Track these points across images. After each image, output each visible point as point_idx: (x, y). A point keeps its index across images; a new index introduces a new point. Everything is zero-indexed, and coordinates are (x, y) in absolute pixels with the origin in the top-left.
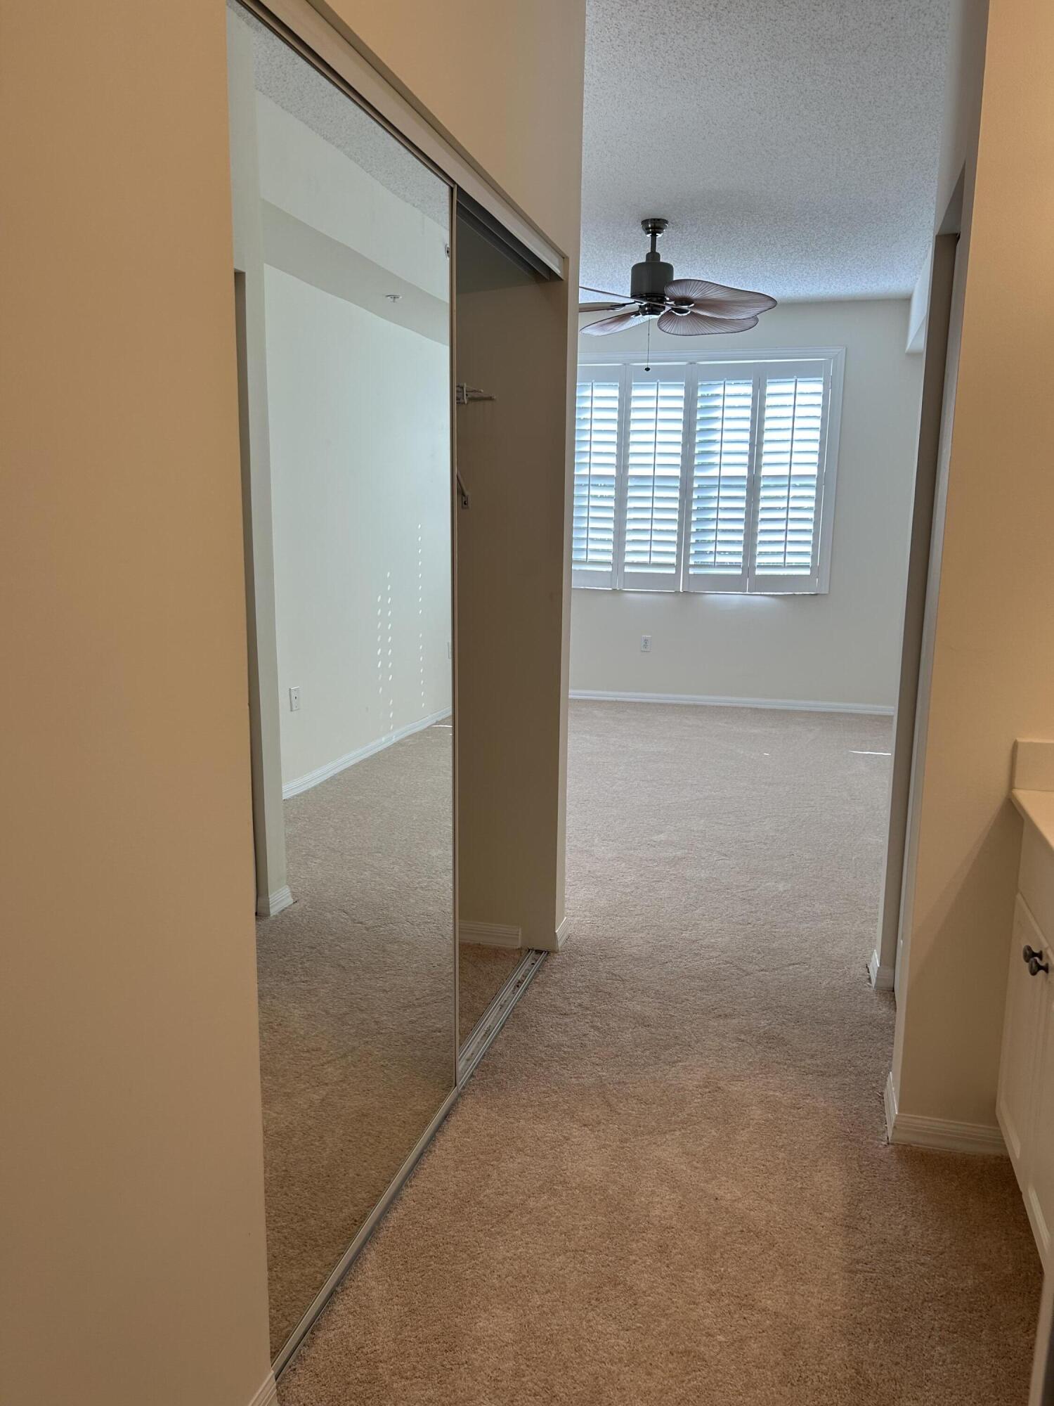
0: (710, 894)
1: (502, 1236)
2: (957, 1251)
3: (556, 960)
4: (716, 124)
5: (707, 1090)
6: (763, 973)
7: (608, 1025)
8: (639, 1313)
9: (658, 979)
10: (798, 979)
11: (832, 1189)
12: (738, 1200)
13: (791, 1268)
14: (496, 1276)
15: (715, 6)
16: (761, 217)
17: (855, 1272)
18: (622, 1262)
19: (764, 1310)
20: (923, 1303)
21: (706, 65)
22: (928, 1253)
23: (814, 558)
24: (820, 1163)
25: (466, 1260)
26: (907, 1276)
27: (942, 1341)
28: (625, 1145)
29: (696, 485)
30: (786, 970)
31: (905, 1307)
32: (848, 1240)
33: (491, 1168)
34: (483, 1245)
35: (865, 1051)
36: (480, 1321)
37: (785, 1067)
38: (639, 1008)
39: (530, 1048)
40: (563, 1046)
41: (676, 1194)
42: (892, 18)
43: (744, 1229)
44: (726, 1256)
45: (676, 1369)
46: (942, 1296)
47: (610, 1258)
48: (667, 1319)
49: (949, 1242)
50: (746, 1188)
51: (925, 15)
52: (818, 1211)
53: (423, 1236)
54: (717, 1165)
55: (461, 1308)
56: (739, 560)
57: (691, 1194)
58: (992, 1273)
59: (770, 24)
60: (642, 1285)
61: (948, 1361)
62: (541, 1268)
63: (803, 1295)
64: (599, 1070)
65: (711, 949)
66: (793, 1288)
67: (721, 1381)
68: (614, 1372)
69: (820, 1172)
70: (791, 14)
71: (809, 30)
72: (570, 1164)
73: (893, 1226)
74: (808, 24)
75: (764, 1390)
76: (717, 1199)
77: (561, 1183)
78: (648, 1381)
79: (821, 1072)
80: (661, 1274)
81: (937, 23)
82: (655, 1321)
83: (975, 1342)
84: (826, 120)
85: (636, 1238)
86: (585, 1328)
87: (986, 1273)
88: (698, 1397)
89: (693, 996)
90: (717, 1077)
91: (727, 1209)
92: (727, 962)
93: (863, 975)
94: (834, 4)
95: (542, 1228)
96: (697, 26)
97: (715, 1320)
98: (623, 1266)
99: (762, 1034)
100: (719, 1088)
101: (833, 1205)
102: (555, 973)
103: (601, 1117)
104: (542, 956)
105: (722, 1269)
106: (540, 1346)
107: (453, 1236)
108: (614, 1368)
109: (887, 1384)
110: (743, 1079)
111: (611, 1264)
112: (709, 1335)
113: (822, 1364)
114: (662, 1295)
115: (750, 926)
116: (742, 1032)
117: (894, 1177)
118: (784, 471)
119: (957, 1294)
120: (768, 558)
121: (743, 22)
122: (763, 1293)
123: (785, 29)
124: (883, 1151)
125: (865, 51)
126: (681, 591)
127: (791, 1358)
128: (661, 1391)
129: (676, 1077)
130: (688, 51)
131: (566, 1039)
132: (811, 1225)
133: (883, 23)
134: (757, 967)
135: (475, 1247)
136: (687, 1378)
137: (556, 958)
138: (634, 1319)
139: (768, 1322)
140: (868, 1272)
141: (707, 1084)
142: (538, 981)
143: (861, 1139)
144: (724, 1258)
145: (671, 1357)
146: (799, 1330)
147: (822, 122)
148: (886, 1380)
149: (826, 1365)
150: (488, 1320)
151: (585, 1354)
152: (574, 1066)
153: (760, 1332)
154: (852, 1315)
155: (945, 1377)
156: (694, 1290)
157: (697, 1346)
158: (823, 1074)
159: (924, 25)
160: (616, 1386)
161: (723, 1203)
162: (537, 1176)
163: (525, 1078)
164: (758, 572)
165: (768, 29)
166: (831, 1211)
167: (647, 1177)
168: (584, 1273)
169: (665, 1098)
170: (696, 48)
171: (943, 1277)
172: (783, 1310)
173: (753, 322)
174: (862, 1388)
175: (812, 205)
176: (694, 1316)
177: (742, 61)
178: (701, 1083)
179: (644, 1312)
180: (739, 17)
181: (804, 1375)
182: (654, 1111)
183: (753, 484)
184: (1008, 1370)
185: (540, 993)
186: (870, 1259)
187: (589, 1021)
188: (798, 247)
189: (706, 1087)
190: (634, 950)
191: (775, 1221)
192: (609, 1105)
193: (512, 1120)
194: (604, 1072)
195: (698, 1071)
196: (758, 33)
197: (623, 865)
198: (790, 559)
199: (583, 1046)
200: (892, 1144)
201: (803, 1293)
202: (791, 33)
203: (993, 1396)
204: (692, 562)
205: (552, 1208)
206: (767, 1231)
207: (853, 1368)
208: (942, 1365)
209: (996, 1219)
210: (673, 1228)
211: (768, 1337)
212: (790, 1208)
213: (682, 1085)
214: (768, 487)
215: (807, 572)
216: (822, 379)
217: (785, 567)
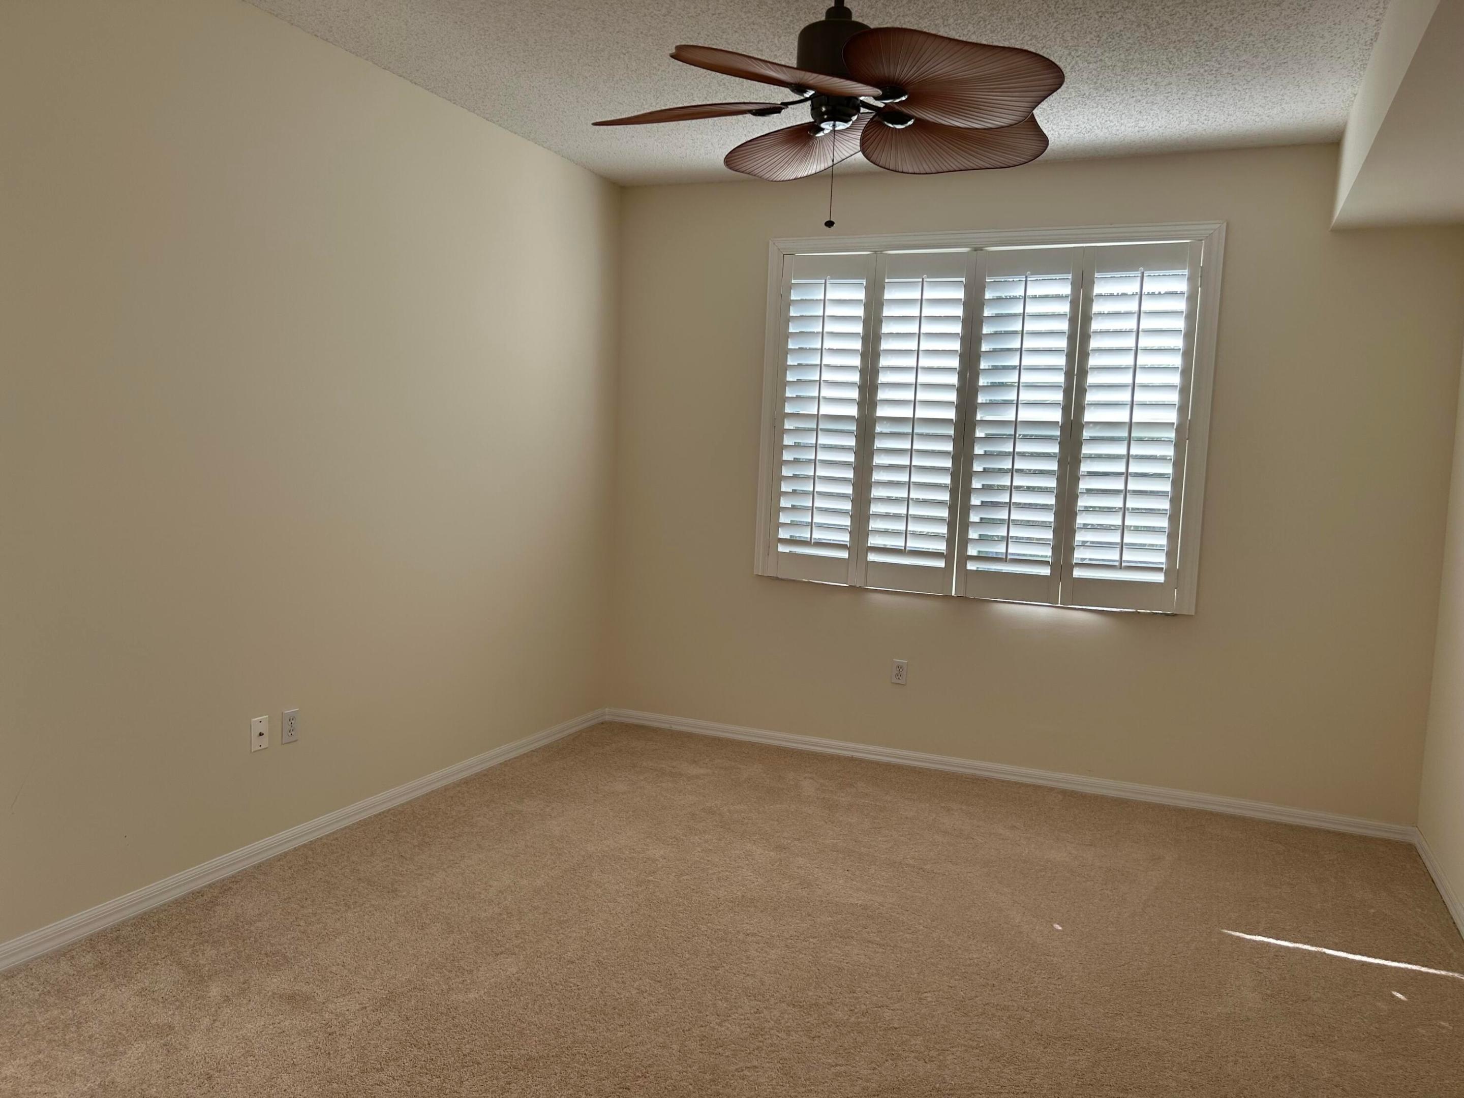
23: (1170, 555)
56: (1046, 552)
118: (1122, 416)
120: (1094, 554)
126: (954, 594)
164: (1077, 573)
183: (1071, 435)
198: (1130, 556)
204: (970, 552)
214: (1094, 439)
215: (1159, 578)
216: (1186, 272)
217: (1121, 568)
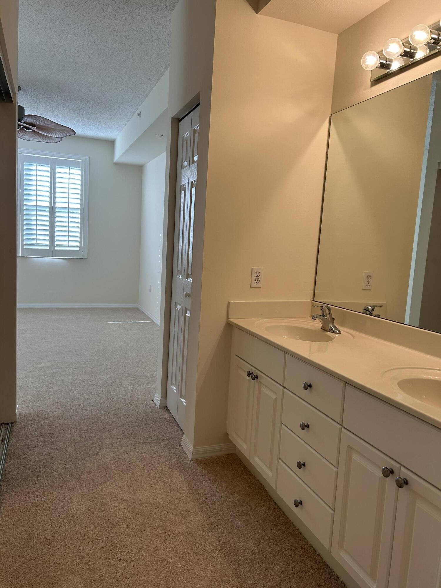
0: (77, 385)
1: (55, 548)
2: (229, 489)
3: (18, 426)
4: (58, 51)
5: (115, 461)
6: (115, 411)
7: (59, 446)
8: (132, 554)
9: (72, 423)
10: (130, 410)
11: (180, 482)
12: (149, 498)
13: (180, 515)
14: (62, 565)
15: (76, 3)
16: (64, 95)
17: (202, 507)
18: (115, 537)
19: (178, 533)
20: (228, 510)
21: (62, 26)
22: (221, 493)
23: (81, 243)
24: (171, 475)
25: (43, 564)
26: (219, 503)
27: (239, 520)
28: (92, 492)
29: (25, 208)
30: (123, 408)
31: (223, 513)
32: (194, 498)
33: (34, 522)
34: (48, 554)
35: (167, 431)
36: (64, 586)
37: (141, 444)
38: (69, 436)
39: (26, 465)
40: (41, 460)
41: (123, 504)
42: (142, 30)
43: (157, 508)
44: (154, 520)
45: (157, 568)
46: (232, 505)
47: (109, 538)
48: (144, 551)
49: (226, 487)
50: (149, 492)
51: (154, 33)
52: (179, 492)
53: (15, 561)
54: (134, 487)
55: (52, 584)
56: (48, 243)
57: (130, 502)
58: (243, 492)
59: (95, 17)
60: (128, 543)
61: (244, 525)
62: (81, 554)
63: (189, 523)
64: (64, 465)
65: (89, 406)
66: (184, 521)
67: (176, 564)
68: (134, 580)
69: (173, 478)
70: (105, 16)
71: (110, 25)
72: (72, 507)
73: (206, 488)
74: (110, 22)
75: (192, 561)
76: (141, 500)
77: (71, 516)
78: (149, 577)
79: (156, 442)
80: (133, 536)
81: (157, 38)
82: (140, 554)
83: (249, 516)
84: (104, 63)
85: (116, 526)
86: (113, 569)
87: (241, 493)
88: (171, 574)
89: (91, 426)
90: (117, 455)
91: (146, 502)
92: (99, 410)
93: (153, 404)
94: (123, 18)
95: (72, 537)
96: (64, 8)
97: (162, 544)
98: (116, 539)
99: (126, 434)
100: (120, 458)
101: (183, 488)
102: (21, 431)
103: (75, 484)
104: (10, 426)
105: (156, 525)
106: (98, 584)
107: (31, 556)
108: (133, 578)
109: (230, 541)
110: (127, 453)
111: (111, 540)
112: (163, 550)
113: (207, 543)
114: (138, 544)
115: (100, 394)
116: (118, 435)
117: (198, 471)
118: (66, 205)
119: (236, 503)
120: (61, 243)
121: (85, 13)
122: (175, 527)
123: (100, 21)
124: (191, 464)
125: (128, 40)
126: (20, 256)
127: (196, 546)
128: (156, 578)
129: (99, 459)
130: (57, 17)
131: (42, 457)
132: (180, 497)
133: (138, 31)
134: (112, 410)
135: (44, 557)
136: (163, 569)
137: (18, 425)
138: (132, 557)
139: (182, 537)
140: (206, 506)
141: (114, 458)
142: (13, 436)
143: (181, 462)
144: (154, 521)
145: (153, 564)
146: (194, 535)
147: (103, 63)
148: (229, 539)
149: (208, 543)
150: (68, 583)
151: (118, 578)
152: (52, 467)
153: (181, 542)
154: (208, 523)
155: (246, 531)
156: (149, 537)
157: (161, 556)
158: (157, 443)
159: (153, 36)
160: (137, 584)
161: (144, 501)
162: (59, 517)
163: (30, 479)
164: (56, 248)
165: (94, 19)
166: (184, 490)
167: (108, 501)
168: (101, 548)
169: (99, 468)
170: (61, 17)
171: (230, 499)
172: (185, 530)
173: (59, 140)
174: (223, 546)
175: (88, 95)
176: (154, 546)
177: (79, 28)
178: (112, 459)
179: (134, 552)
180: (83, 10)
181: (203, 550)
182: (98, 475)
183: (52, 211)
184: (263, 521)
185: (17, 441)
186: (204, 502)
187: (49, 447)
188: (76, 111)
189: (115, 460)
190: (55, 413)
191: (166, 501)
192: (77, 478)
193: (33, 498)
194: (67, 466)
195: (108, 454)
196: (89, 19)
197: (30, 379)
198: (70, 243)
199: (51, 458)
200: (192, 460)
201: (188, 522)
202: (102, 24)
203: (263, 531)
204: (24, 243)
205: (73, 528)
206: (165, 505)
207: (217, 540)
208: (243, 528)
209: (236, 475)
210: (129, 517)
211: (184, 542)
212: (169, 494)
213: (104, 462)
214: (59, 212)
215: (78, 249)
216: (80, 169)
217: (68, 246)
